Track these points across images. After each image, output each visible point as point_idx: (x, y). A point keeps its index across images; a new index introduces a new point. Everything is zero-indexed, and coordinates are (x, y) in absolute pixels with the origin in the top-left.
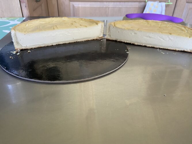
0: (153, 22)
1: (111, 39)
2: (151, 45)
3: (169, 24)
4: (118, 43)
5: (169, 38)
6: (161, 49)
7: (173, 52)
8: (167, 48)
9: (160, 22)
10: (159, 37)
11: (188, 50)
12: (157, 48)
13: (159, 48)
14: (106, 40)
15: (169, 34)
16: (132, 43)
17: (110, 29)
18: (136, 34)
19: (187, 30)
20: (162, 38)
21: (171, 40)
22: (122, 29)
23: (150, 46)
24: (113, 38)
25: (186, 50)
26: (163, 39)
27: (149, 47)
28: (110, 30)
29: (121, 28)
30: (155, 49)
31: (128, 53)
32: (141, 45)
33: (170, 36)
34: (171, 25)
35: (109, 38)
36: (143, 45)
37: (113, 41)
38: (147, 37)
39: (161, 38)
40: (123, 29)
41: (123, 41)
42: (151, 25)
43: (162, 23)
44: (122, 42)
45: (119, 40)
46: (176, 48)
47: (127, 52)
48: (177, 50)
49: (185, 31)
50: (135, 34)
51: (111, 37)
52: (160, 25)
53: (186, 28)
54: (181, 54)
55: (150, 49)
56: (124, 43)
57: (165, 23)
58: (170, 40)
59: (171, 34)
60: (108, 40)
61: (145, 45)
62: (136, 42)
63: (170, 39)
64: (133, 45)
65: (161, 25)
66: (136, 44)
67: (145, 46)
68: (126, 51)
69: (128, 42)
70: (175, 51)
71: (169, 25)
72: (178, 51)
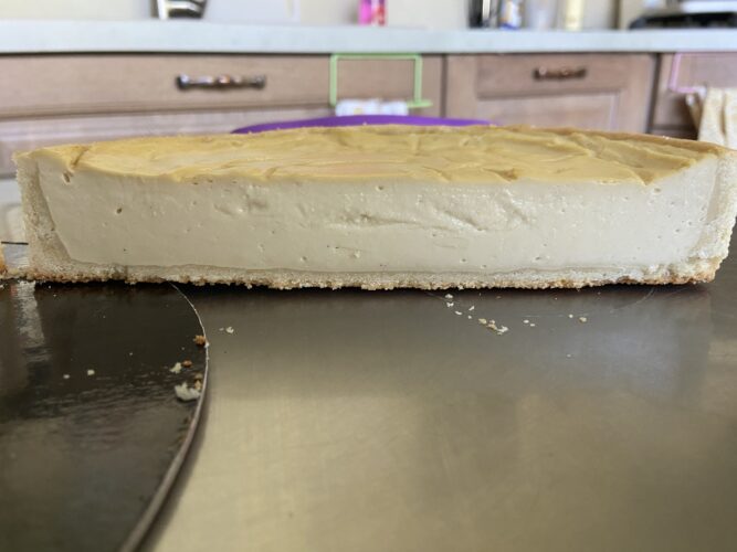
0: (370, 131)
1: (72, 273)
2: (391, 273)
3: (462, 133)
4: (141, 297)
5: (507, 206)
6: (469, 292)
7: (556, 301)
8: (505, 285)
9: (409, 132)
10: (433, 211)
11: (653, 268)
12: (440, 292)
13: (453, 290)
14: (34, 283)
15: (498, 176)
16: (249, 280)
17: (41, 196)
18: (260, 205)
19: (590, 146)
20: (457, 217)
21: (524, 218)
22: (139, 179)
23: (389, 283)
24: (90, 265)
25: (637, 276)
26: (470, 221)
27: (381, 293)
28: (45, 205)
29: (130, 177)
30: (425, 304)
31: (194, 393)
32: (322, 286)
33: (510, 190)
34: (480, 138)
35: (54, 268)
36: (338, 284)
37: (94, 285)
38: (350, 219)
39: (449, 212)
40: (150, 179)
41: (176, 278)
42: (360, 147)
43: (423, 132)
44: (167, 286)
45: (138, 276)
46: (566, 270)
47: (182, 390)
48: (579, 284)
49: (583, 154)
50: (255, 210)
51: (68, 259)
52: (414, 148)
53: (574, 135)
54: (609, 309)
55: (391, 304)
57: (442, 132)
58: (517, 222)
59: (510, 175)
60: (48, 288)
61: (351, 281)
62: (275, 270)
63: (517, 212)
64: (263, 292)
65: (420, 143)
66: (281, 282)
67: (353, 292)
68: (177, 367)
69: (214, 278)
70: (566, 292)
71: (465, 139)
72: (586, 289)
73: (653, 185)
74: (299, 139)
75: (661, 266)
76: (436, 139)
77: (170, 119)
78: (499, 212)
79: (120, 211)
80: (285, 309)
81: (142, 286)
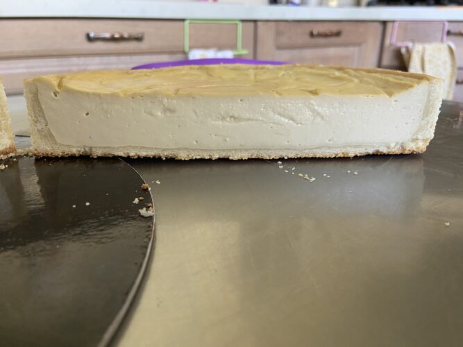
0: (225, 68)
1: (58, 152)
2: (247, 150)
3: (280, 69)
4: (100, 165)
5: (313, 111)
6: (291, 160)
7: (339, 165)
8: (311, 156)
9: (249, 69)
10: (271, 114)
11: (393, 145)
12: (274, 161)
13: (282, 159)
14: (34, 158)
15: (308, 94)
16: (164, 154)
17: (39, 104)
19: (356, 77)
20: (284, 117)
21: (322, 117)
22: (99, 95)
23: (245, 156)
24: (69, 146)
25: (384, 150)
26: (292, 119)
27: (240, 161)
28: (41, 110)
29: (94, 94)
30: (265, 167)
31: (150, 213)
32: (207, 157)
33: (314, 100)
34: (291, 72)
35: (45, 148)
36: (216, 156)
37: (72, 158)
38: (223, 118)
39: (280, 114)
40: (106, 95)
41: (121, 154)
42: (220, 77)
43: (257, 68)
44: (116, 159)
45: (98, 152)
46: (344, 147)
47: (143, 212)
48: (352, 155)
49: (352, 81)
50: (168, 114)
51: (56, 143)
52: (252, 77)
53: (347, 70)
54: (368, 168)
55: (246, 167)
56: (128, 159)
57: (268, 69)
58: (319, 119)
59: (314, 93)
60: (43, 160)
61: (223, 155)
62: (179, 149)
63: (319, 114)
64: (172, 162)
65: (255, 75)
66: (183, 156)
67: (224, 161)
68: (136, 201)
69: (143, 154)
70: (345, 159)
71: (282, 73)
72: (356, 158)
73: (394, 98)
74: (183, 72)
75: (397, 144)
76: (265, 72)
77: (82, 60)
78: (308, 113)
79: (87, 114)
80: (185, 171)
81: (100, 159)
